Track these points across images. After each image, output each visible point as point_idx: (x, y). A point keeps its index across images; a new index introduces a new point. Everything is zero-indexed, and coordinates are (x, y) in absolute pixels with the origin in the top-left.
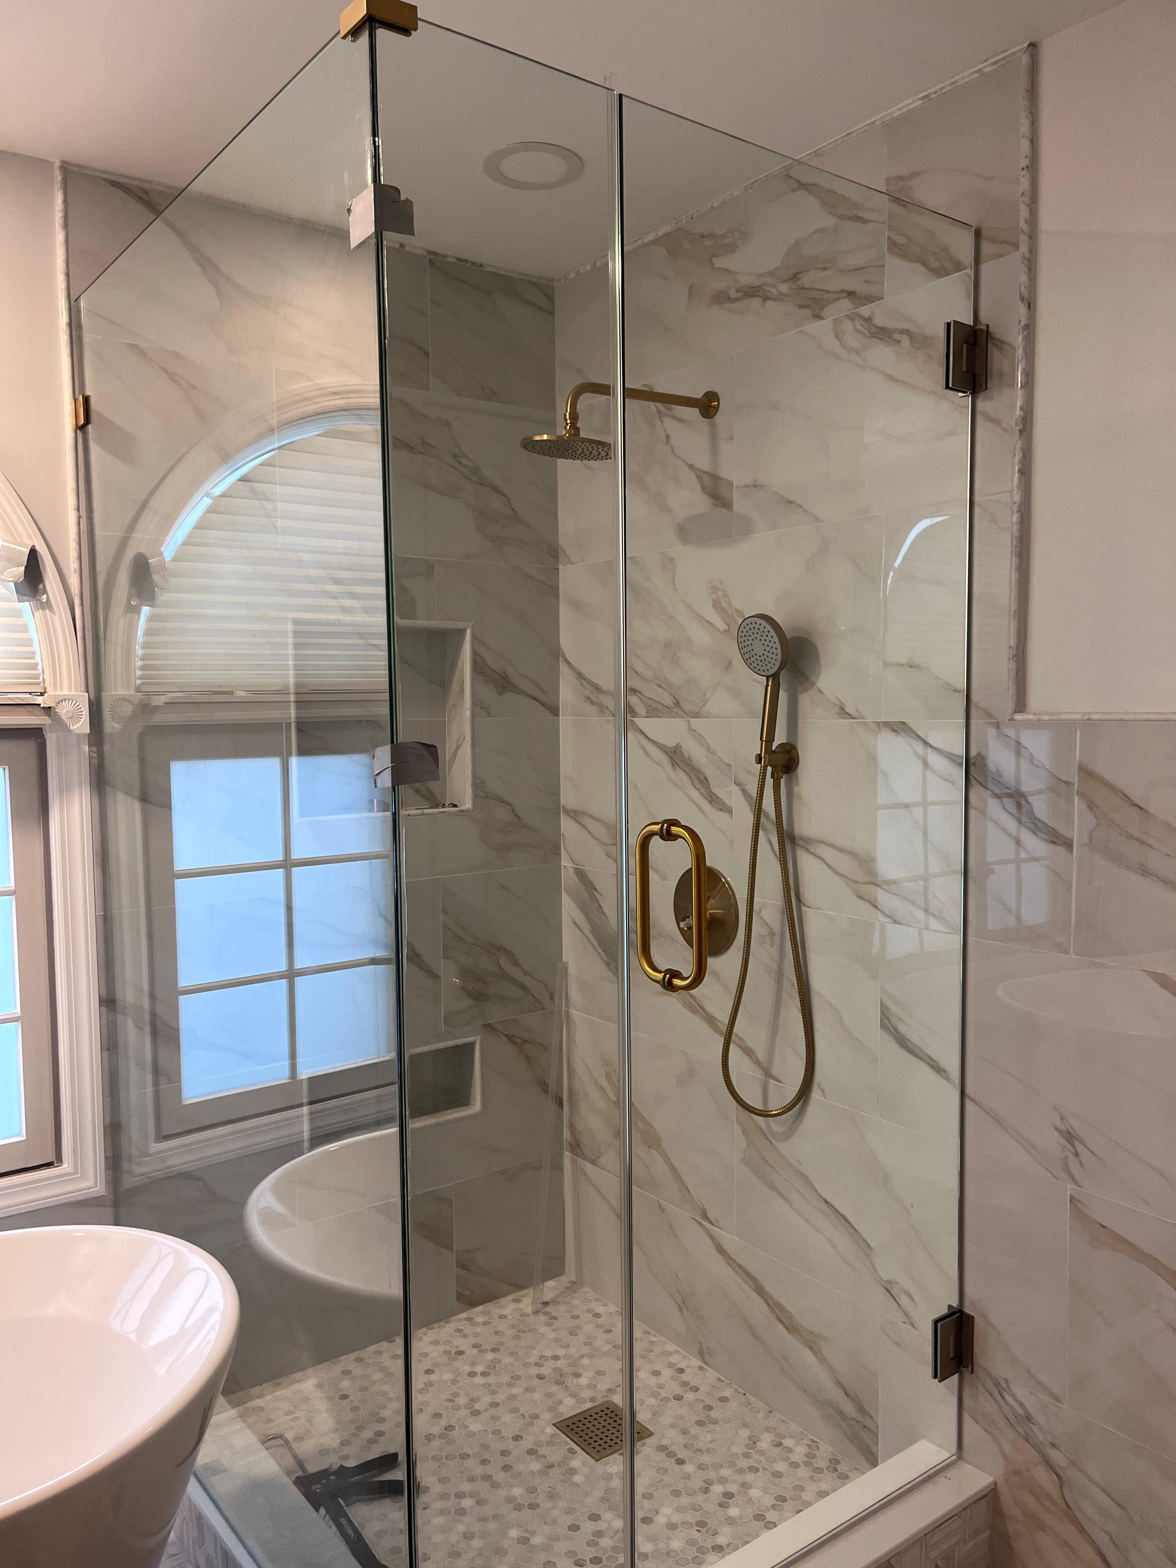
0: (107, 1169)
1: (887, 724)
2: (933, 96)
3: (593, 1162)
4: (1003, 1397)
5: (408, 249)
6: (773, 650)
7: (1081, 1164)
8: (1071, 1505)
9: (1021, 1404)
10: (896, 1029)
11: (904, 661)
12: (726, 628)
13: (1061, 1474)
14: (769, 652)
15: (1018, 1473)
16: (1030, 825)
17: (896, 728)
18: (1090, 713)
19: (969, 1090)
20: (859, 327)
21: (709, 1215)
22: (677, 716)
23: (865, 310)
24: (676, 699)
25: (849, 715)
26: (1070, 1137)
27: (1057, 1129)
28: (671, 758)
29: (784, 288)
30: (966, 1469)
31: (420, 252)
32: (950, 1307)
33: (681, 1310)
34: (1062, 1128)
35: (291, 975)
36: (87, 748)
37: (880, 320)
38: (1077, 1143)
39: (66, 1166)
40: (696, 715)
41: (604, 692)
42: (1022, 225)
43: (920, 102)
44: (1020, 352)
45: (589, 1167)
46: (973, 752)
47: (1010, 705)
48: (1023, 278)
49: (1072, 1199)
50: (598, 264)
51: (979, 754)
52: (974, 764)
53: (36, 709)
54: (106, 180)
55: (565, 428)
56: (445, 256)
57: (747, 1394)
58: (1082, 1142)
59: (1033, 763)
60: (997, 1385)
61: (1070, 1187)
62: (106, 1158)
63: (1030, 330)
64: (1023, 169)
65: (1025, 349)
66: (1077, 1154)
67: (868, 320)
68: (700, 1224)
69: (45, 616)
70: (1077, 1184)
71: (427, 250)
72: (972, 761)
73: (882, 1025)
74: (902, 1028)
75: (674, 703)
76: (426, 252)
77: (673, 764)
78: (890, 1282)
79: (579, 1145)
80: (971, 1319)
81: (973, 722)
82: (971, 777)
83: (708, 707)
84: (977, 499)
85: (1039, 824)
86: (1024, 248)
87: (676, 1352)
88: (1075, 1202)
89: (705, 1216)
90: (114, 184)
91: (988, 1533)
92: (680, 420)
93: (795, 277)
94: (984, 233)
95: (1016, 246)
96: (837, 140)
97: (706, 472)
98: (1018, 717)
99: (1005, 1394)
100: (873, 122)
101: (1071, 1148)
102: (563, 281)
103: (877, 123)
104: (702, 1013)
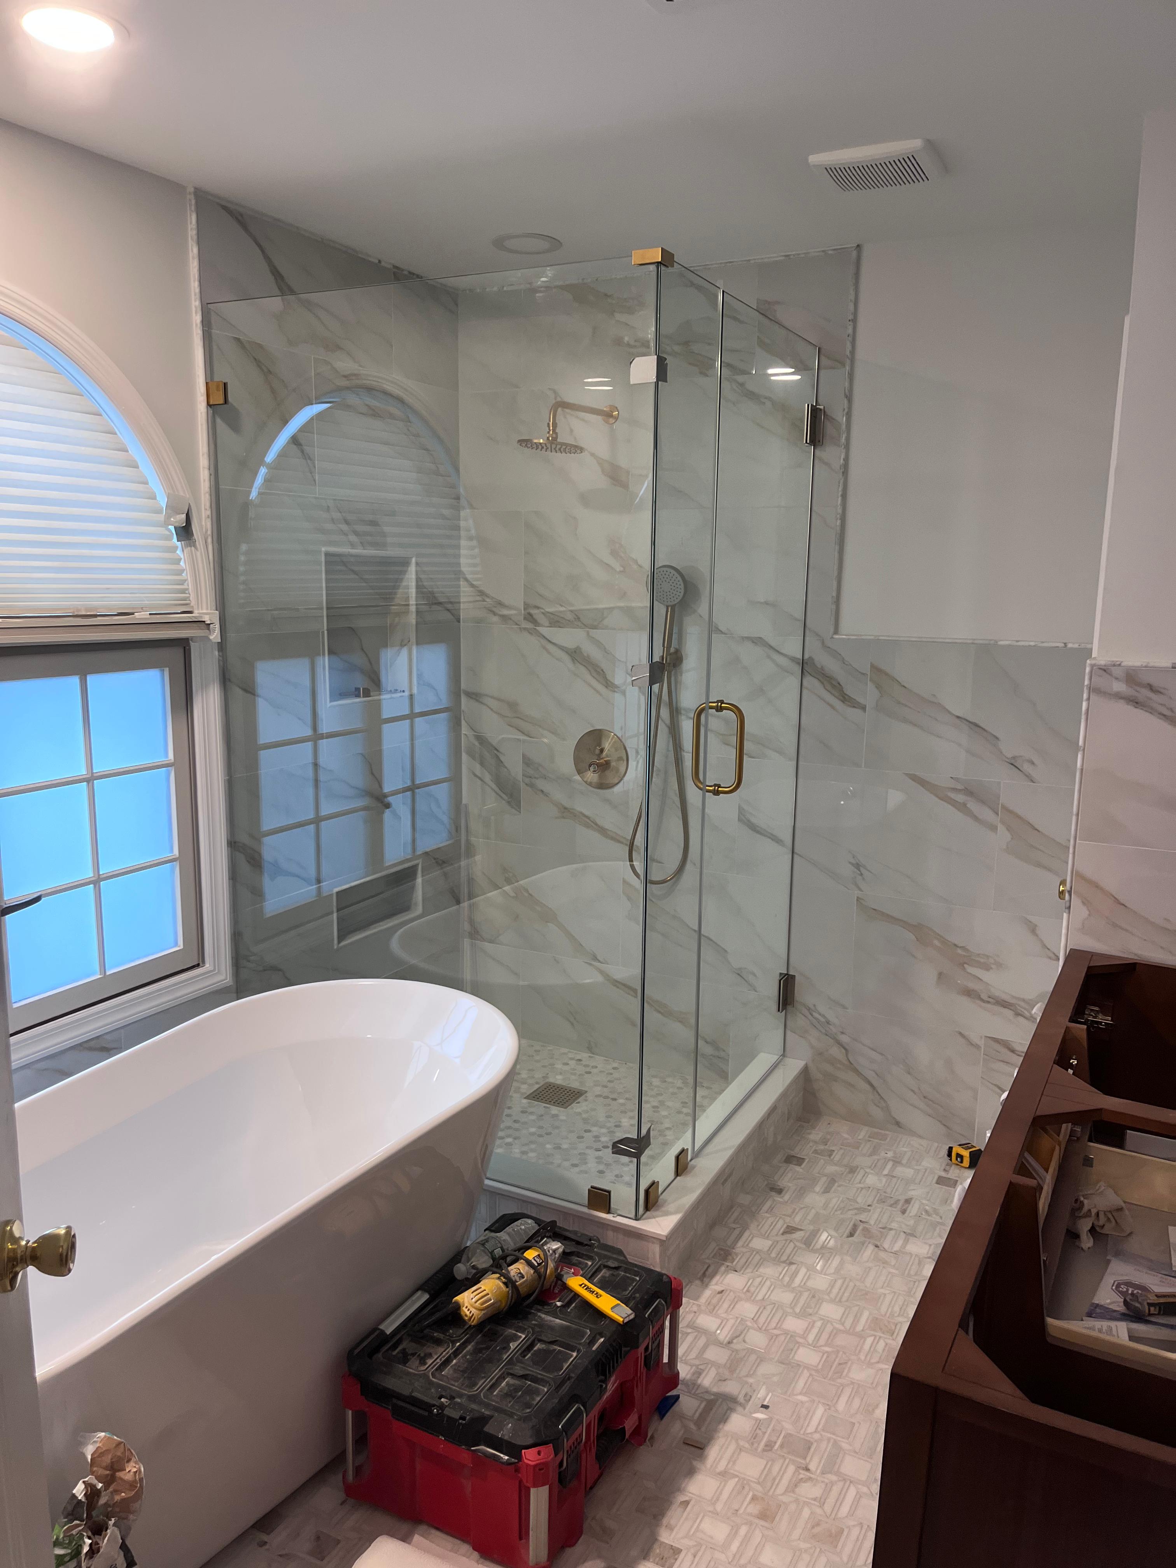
0: (232, 966)
1: (748, 638)
2: (792, 257)
3: (491, 942)
4: (812, 1015)
5: (383, 264)
6: (678, 590)
7: (863, 879)
8: (852, 1062)
9: (823, 1016)
10: (749, 821)
11: (762, 601)
12: (622, 569)
13: (847, 1047)
14: (674, 590)
15: (821, 1054)
16: (841, 698)
17: (756, 641)
18: (879, 636)
19: (796, 850)
20: (735, 387)
21: (599, 958)
22: (578, 627)
23: (740, 378)
24: (577, 616)
25: (721, 631)
26: (858, 866)
27: (850, 863)
28: (571, 656)
29: (677, 348)
30: (788, 1061)
31: (389, 266)
32: (781, 974)
33: (572, 1024)
34: (854, 862)
35: (317, 820)
36: (217, 653)
37: (750, 386)
38: (862, 869)
39: (208, 966)
40: (595, 627)
41: (506, 606)
42: (848, 353)
43: (784, 258)
44: (844, 427)
45: (487, 946)
46: (806, 657)
47: (832, 630)
48: (847, 384)
49: (858, 899)
50: (505, 289)
51: (810, 658)
52: (807, 663)
53: (202, 625)
54: (218, 204)
55: (549, 433)
56: (403, 270)
57: (628, 1063)
58: (865, 867)
59: (844, 663)
60: (809, 1009)
61: (857, 893)
62: (232, 958)
63: (849, 415)
64: (849, 321)
65: (846, 426)
66: (861, 874)
67: (742, 385)
68: (591, 964)
69: (191, 551)
70: (860, 890)
71: (393, 266)
72: (805, 661)
73: (740, 820)
74: (753, 820)
75: (575, 618)
76: (392, 267)
77: (573, 660)
78: (740, 969)
79: (478, 932)
80: (793, 977)
81: (807, 639)
82: (804, 671)
83: (606, 622)
84: (814, 508)
85: (846, 697)
86: (848, 368)
87: (569, 1052)
88: (861, 901)
89: (595, 958)
90: (225, 208)
91: (802, 1093)
92: (583, 420)
93: (686, 343)
94: (823, 351)
95: (844, 365)
96: (721, 263)
97: (606, 461)
98: (836, 637)
99: (814, 1014)
100: (749, 260)
101: (859, 872)
102: (467, 292)
103: (751, 262)
104: (595, 826)
